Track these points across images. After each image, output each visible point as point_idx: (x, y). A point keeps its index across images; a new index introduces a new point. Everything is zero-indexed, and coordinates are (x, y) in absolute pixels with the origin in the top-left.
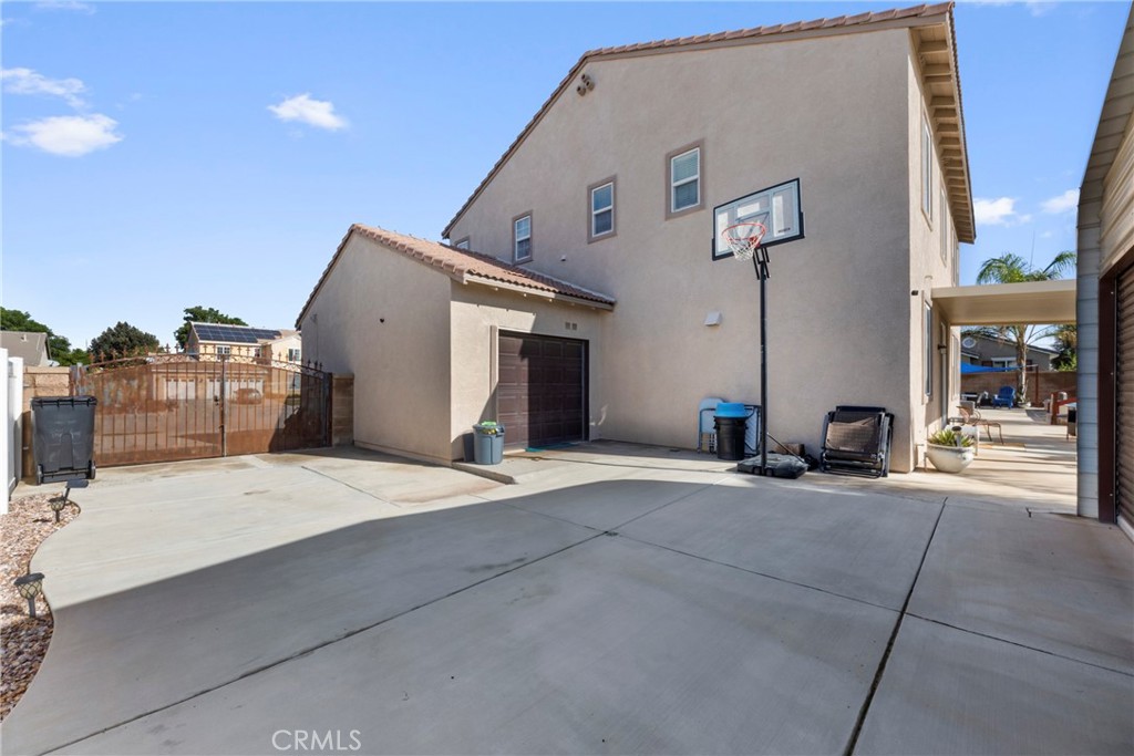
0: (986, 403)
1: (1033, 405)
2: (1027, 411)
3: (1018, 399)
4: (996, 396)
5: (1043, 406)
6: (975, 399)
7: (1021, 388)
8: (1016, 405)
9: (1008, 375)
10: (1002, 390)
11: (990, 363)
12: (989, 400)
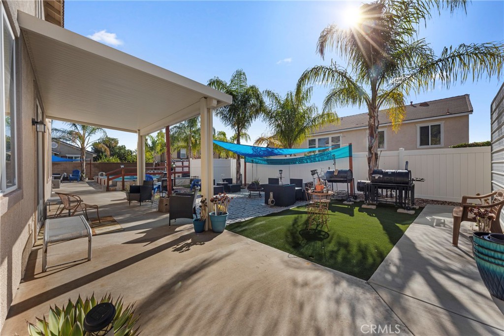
0: (66, 179)
1: (89, 179)
2: (87, 182)
3: (82, 176)
4: (71, 175)
5: (93, 179)
6: (59, 178)
7: (83, 170)
8: (81, 180)
9: (76, 163)
10: (74, 172)
11: (66, 157)
12: (67, 177)
